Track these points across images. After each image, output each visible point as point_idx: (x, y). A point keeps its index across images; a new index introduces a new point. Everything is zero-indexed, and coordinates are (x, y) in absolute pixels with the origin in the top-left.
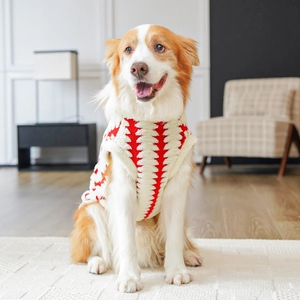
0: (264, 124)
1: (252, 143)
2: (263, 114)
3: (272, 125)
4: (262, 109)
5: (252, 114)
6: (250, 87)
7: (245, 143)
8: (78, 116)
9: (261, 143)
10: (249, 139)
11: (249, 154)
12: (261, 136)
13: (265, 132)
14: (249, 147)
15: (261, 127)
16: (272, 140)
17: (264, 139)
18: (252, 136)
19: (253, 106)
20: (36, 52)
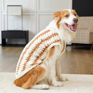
0: (86, 33)
1: (82, 39)
2: (87, 29)
3: (89, 33)
4: (86, 27)
5: (83, 29)
6: (83, 19)
7: (80, 39)
8: (22, 28)
9: (85, 39)
10: (81, 38)
11: (81, 43)
12: (85, 37)
13: (86, 35)
14: (81, 40)
15: (85, 34)
16: (88, 38)
17: (86, 38)
18: (82, 37)
19: (84, 26)
20: (8, 6)
